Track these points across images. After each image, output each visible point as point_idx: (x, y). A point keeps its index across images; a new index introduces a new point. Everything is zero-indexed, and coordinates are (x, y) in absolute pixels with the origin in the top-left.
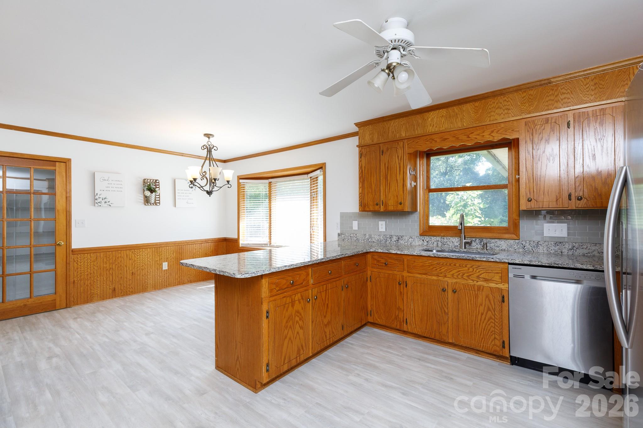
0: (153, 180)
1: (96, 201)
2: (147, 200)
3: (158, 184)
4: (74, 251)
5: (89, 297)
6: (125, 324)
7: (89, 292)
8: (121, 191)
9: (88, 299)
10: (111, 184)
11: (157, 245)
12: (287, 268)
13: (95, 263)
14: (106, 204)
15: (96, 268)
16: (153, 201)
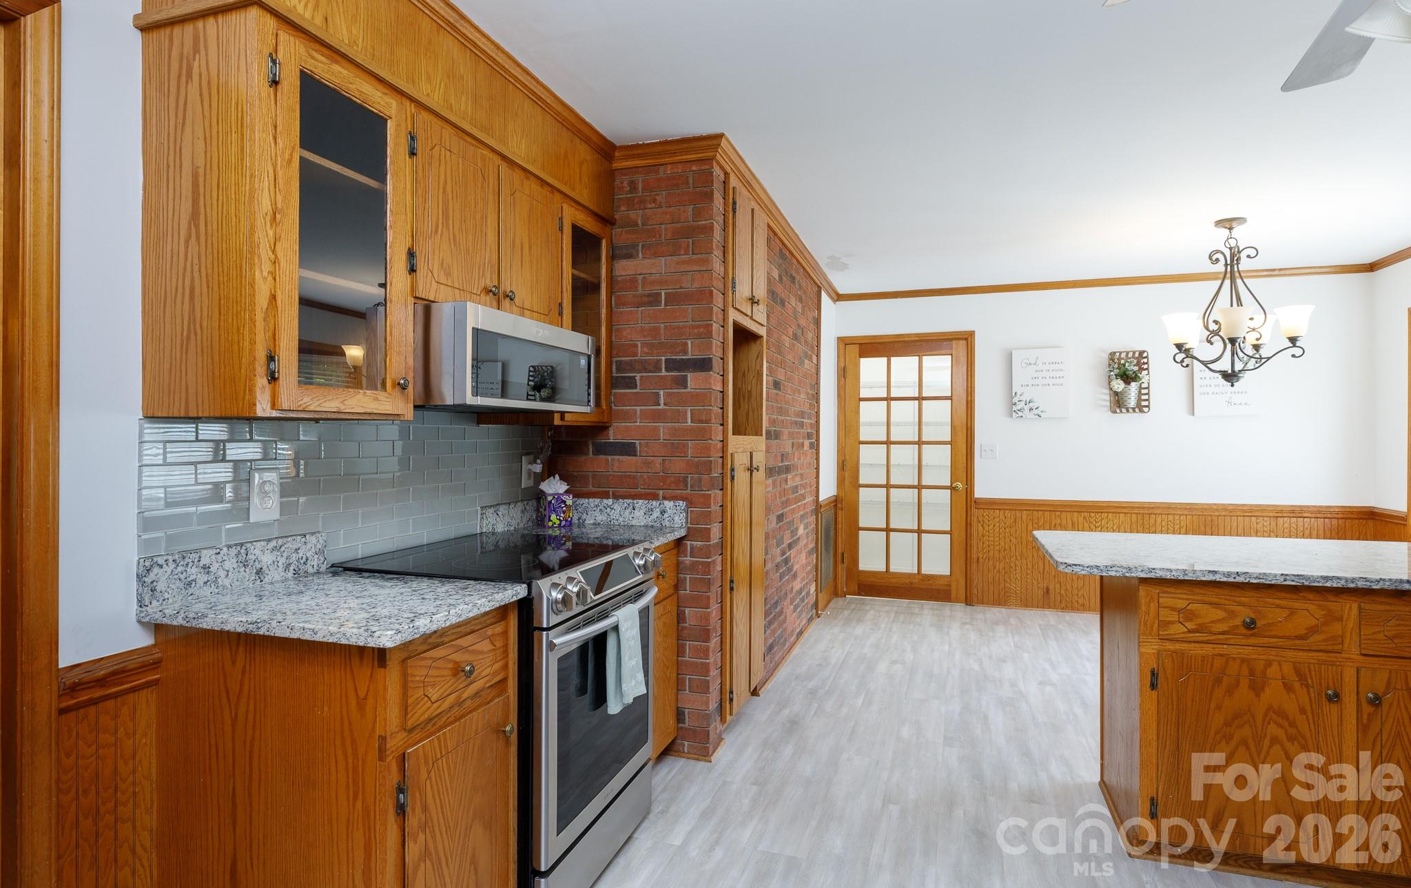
0: (1134, 353)
1: (1015, 408)
2: (1118, 402)
3: (1145, 360)
4: (978, 502)
5: (1002, 593)
6: (1026, 655)
7: (1002, 586)
8: (1062, 385)
9: (1000, 600)
10: (1042, 371)
11: (1144, 508)
12: (1218, 578)
13: (1013, 530)
14: (1032, 412)
15: (1014, 540)
16: (1132, 402)
